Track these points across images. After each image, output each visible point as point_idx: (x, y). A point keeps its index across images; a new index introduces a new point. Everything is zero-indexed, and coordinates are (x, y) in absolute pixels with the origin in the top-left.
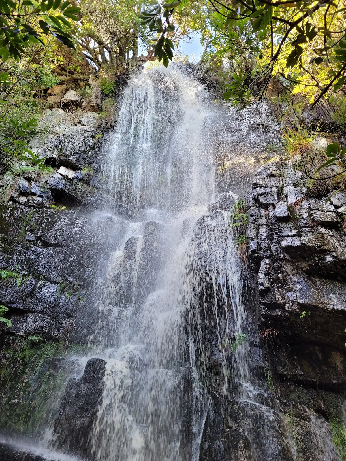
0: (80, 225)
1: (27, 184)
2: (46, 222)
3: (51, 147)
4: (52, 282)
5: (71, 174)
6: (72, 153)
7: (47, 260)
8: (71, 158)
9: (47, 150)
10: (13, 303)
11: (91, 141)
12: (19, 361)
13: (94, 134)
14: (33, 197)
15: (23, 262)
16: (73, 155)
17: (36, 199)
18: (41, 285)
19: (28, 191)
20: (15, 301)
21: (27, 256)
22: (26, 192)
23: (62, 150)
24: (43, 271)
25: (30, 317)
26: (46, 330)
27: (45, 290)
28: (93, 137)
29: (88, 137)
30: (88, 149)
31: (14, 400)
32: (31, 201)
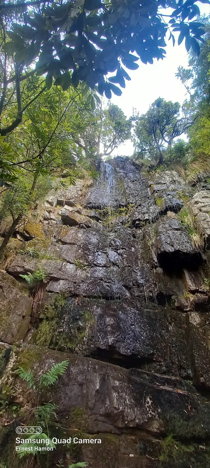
0: (81, 233)
1: (48, 214)
2: (63, 231)
3: (60, 195)
4: (71, 263)
5: (70, 209)
6: (72, 198)
7: (67, 251)
8: (71, 200)
9: (58, 197)
10: (52, 274)
11: (80, 192)
12: (59, 307)
13: (81, 189)
14: (51, 221)
15: (54, 252)
16: (72, 199)
17: (53, 222)
18: (65, 264)
19: (49, 218)
20: (53, 273)
21: (55, 249)
22: (48, 218)
23: (66, 196)
24: (65, 257)
25: (61, 282)
26: (72, 289)
27: (67, 267)
28: (81, 190)
29: (78, 190)
30: (79, 196)
31: (61, 329)
32: (50, 223)
